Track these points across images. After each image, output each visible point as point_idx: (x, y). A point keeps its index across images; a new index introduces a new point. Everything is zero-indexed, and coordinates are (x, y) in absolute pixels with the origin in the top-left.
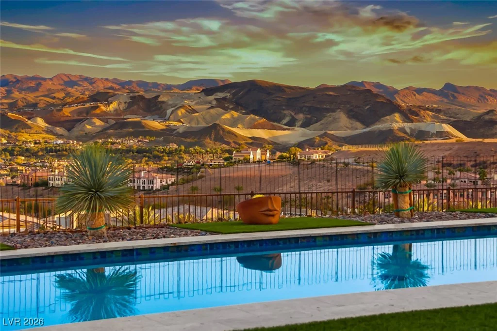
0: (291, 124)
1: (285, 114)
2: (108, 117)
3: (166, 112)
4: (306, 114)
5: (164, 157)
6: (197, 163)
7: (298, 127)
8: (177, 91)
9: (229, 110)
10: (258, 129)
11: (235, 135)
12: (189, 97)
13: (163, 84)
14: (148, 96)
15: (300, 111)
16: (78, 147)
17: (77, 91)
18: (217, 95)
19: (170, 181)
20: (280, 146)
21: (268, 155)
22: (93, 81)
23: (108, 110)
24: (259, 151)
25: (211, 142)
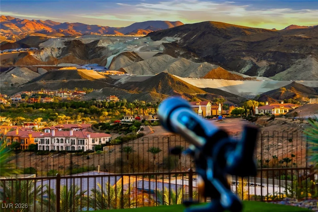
0: (253, 72)
1: (245, 61)
2: (39, 66)
3: (106, 60)
4: (270, 61)
5: (104, 112)
6: (136, 119)
7: (260, 76)
8: (119, 34)
9: (179, 57)
10: (213, 78)
11: (186, 86)
12: (134, 42)
13: (104, 27)
14: (86, 41)
15: (263, 57)
16: (3, 101)
17: (3, 35)
18: (165, 40)
19: (104, 140)
20: (238, 98)
21: (220, 109)
22: (22, 23)
23: (39, 57)
24: (209, 105)
25: (158, 94)
